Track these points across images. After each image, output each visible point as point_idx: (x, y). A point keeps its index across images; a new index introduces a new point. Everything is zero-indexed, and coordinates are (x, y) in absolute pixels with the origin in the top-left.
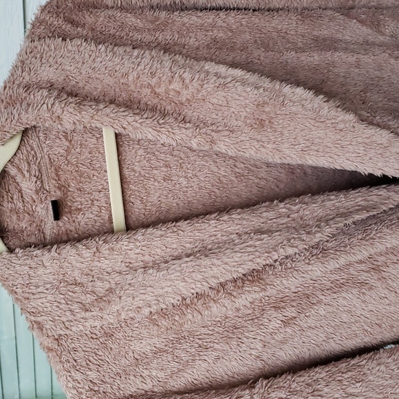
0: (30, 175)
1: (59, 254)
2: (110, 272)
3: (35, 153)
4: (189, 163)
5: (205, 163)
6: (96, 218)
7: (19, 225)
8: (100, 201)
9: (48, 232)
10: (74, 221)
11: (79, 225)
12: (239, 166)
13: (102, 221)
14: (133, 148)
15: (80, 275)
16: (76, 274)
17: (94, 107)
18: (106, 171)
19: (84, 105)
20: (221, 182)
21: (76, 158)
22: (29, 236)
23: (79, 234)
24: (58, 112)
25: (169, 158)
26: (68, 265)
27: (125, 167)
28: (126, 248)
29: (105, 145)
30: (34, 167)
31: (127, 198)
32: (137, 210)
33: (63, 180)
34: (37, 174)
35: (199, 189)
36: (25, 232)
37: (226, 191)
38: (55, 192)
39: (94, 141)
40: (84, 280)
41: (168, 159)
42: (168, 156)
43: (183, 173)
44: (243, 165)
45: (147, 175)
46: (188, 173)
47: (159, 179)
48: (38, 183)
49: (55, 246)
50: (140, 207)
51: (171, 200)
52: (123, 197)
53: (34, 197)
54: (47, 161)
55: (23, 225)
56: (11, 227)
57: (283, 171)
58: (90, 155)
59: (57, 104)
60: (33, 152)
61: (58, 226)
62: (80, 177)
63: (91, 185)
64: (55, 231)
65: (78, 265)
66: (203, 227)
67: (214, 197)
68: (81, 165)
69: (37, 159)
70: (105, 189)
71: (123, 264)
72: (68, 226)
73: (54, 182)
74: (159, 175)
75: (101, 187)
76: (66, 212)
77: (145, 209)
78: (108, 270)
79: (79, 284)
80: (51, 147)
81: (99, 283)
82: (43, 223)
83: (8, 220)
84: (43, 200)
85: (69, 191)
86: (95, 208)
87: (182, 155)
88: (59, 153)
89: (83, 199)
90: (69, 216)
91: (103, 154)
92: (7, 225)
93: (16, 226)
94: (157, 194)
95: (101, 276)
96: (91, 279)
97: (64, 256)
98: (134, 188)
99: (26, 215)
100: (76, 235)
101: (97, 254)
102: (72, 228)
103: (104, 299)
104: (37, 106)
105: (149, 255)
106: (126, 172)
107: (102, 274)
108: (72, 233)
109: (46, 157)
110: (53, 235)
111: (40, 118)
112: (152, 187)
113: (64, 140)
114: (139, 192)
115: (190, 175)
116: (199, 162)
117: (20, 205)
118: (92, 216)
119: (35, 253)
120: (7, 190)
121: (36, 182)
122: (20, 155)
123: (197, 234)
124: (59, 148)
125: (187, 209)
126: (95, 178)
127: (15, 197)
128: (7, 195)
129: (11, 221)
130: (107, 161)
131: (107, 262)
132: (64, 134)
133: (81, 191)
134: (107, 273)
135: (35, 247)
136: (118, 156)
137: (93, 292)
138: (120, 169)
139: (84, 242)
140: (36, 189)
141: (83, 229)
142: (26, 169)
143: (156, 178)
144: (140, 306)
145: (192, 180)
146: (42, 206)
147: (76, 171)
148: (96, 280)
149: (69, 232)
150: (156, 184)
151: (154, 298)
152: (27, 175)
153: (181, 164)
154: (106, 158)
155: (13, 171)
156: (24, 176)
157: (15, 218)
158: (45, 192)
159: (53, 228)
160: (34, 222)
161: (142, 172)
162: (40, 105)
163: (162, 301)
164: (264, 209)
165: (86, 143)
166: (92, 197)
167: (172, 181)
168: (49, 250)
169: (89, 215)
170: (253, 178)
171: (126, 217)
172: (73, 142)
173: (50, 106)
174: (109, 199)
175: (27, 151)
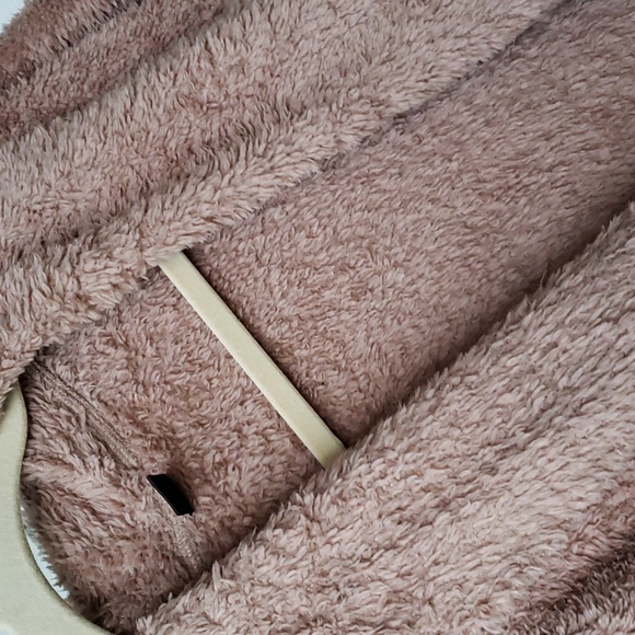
0: (82, 457)
1: (232, 578)
2: (367, 555)
3: (69, 410)
4: (384, 236)
5: (415, 216)
6: (267, 460)
7: (118, 573)
8: (254, 421)
9: (186, 551)
10: (226, 495)
11: (241, 495)
12: (488, 177)
13: (283, 458)
14: (256, 280)
15: (305, 601)
16: (297, 601)
17: (126, 227)
18: (229, 357)
19: (106, 239)
20: (474, 229)
21: (155, 367)
22: (151, 582)
23: (252, 515)
24: (69, 288)
25: (339, 252)
26: (266, 591)
27: (261, 324)
28: (369, 477)
29: (196, 309)
30: (82, 438)
31: (304, 379)
32: (338, 392)
33: (154, 428)
34: (94, 446)
35: (439, 270)
36: (140, 581)
37: (495, 238)
38: (153, 460)
39: (170, 315)
40: (320, 604)
41: (338, 256)
42: (332, 250)
43: (386, 261)
44: (495, 170)
45: (316, 312)
46: (396, 255)
47: (346, 303)
48: (106, 462)
49: (216, 567)
50: (342, 383)
51: (396, 327)
52: (295, 385)
53: (115, 497)
54: (102, 410)
55: (128, 568)
56: (107, 589)
57: (583, 127)
58: (179, 346)
59: (56, 276)
60: (63, 412)
61: (197, 524)
62: (186, 398)
63: (216, 403)
64: (198, 540)
65: (288, 578)
66: (514, 342)
67: (480, 266)
68: (173, 376)
69: (78, 420)
70: (251, 392)
71: (388, 522)
72: (219, 512)
73: (139, 442)
74: (338, 297)
75: (238, 394)
76: (198, 487)
77: (355, 379)
78: (361, 551)
79: (315, 621)
80: (95, 380)
81: (358, 596)
82: (165, 538)
83: (92, 578)
84: (138, 492)
85: (180, 440)
86: (254, 442)
87: (361, 231)
88: (116, 380)
89: (218, 439)
90: (209, 489)
91: (203, 328)
92: (97, 590)
93: (115, 581)
94: (361, 335)
95: (353, 576)
96: (334, 595)
97: (244, 575)
98: (305, 353)
99: (121, 543)
100: (247, 521)
101: (315, 529)
102: (231, 511)
103: (394, 624)
104: (22, 305)
105: (432, 466)
106: (271, 333)
107: (354, 570)
108: (237, 521)
109: (95, 403)
110: (201, 551)
111: (45, 324)
112: (342, 327)
113: (110, 350)
114: (321, 353)
115: (402, 257)
116: (403, 221)
117: (98, 531)
118: (257, 460)
119: (179, 608)
120: (57, 518)
121: (102, 465)
122: (40, 432)
123: (509, 363)
124: (112, 372)
125: (440, 324)
126: (215, 382)
127: (80, 522)
128: (63, 528)
129: (97, 575)
130: (218, 337)
131: (346, 535)
132: (104, 339)
133: (202, 425)
134: (363, 560)
135: (175, 596)
136: (235, 312)
137: (358, 622)
138: (253, 334)
139: (273, 519)
140: (109, 476)
141: (253, 500)
142: (67, 450)
143: (337, 306)
144: (483, 597)
145: (411, 264)
146: (143, 506)
147: (169, 393)
148: (348, 590)
149: (227, 523)
150: (345, 316)
151: (505, 563)
152: (75, 461)
153: (369, 249)
154: (214, 332)
155: (43, 472)
156: (71, 467)
157: (101, 564)
158: (132, 473)
159: (192, 535)
160: (145, 547)
161: (304, 313)
162: (26, 300)
163: (526, 561)
164: (622, 233)
165: (159, 329)
166: (233, 423)
167: (371, 290)
168: (209, 582)
169: (247, 463)
170: (533, 179)
171: (327, 420)
172: (131, 343)
173: (46, 288)
174: (269, 405)
175: (51, 416)
